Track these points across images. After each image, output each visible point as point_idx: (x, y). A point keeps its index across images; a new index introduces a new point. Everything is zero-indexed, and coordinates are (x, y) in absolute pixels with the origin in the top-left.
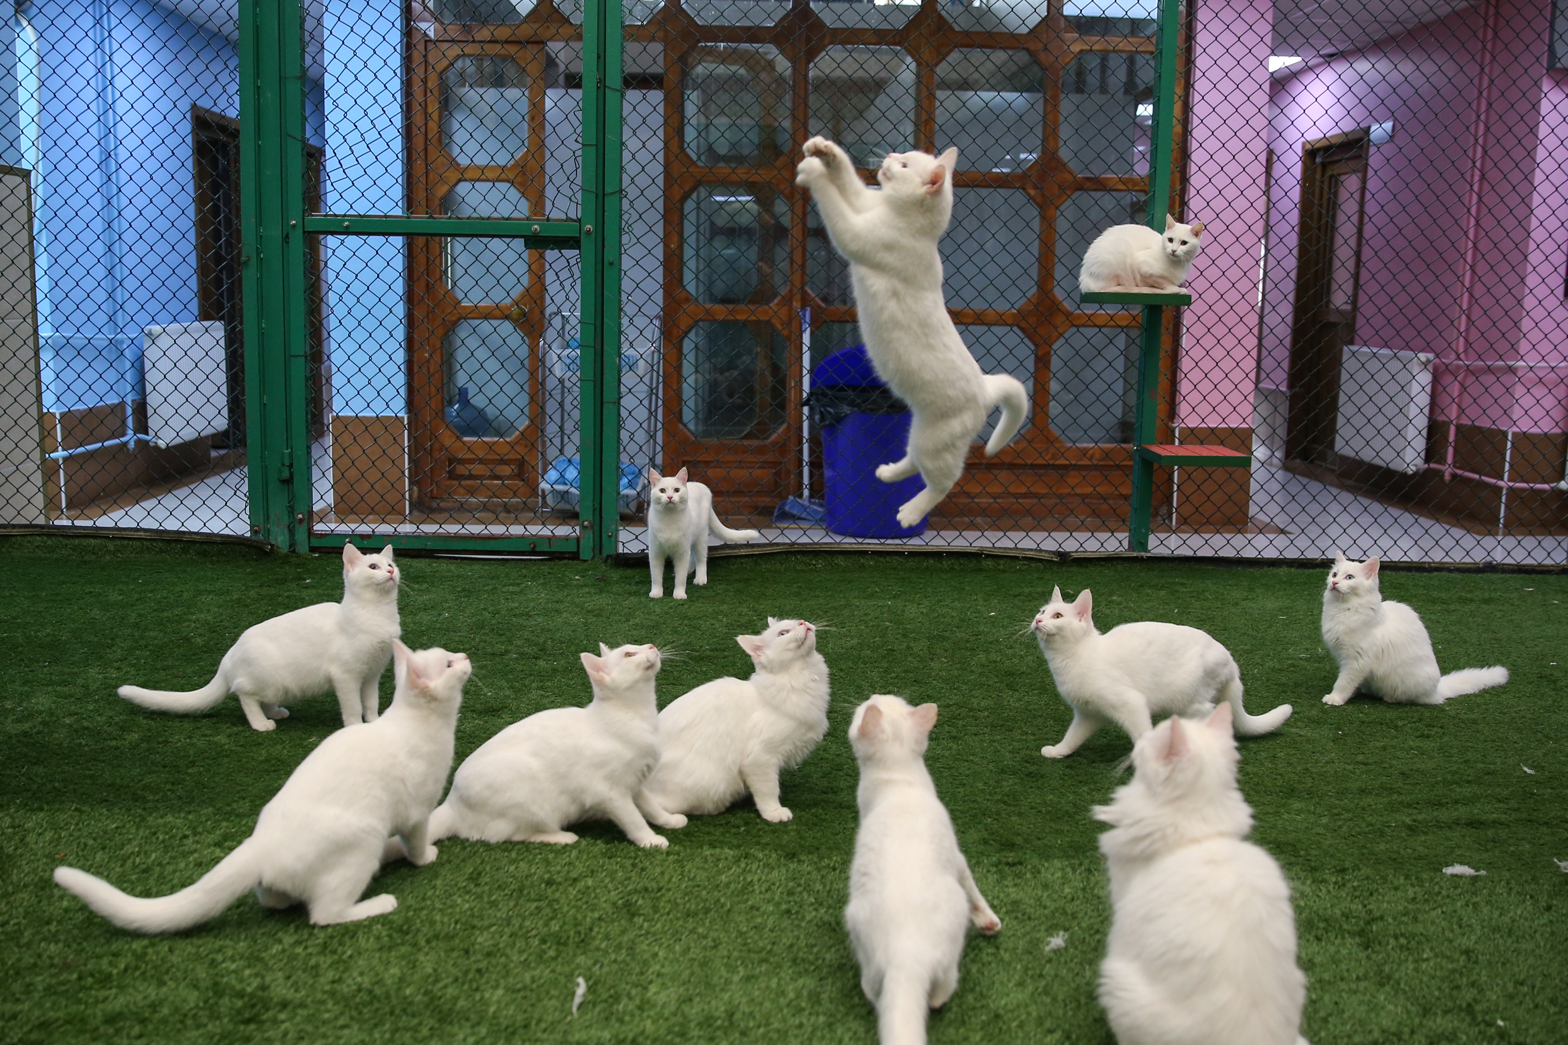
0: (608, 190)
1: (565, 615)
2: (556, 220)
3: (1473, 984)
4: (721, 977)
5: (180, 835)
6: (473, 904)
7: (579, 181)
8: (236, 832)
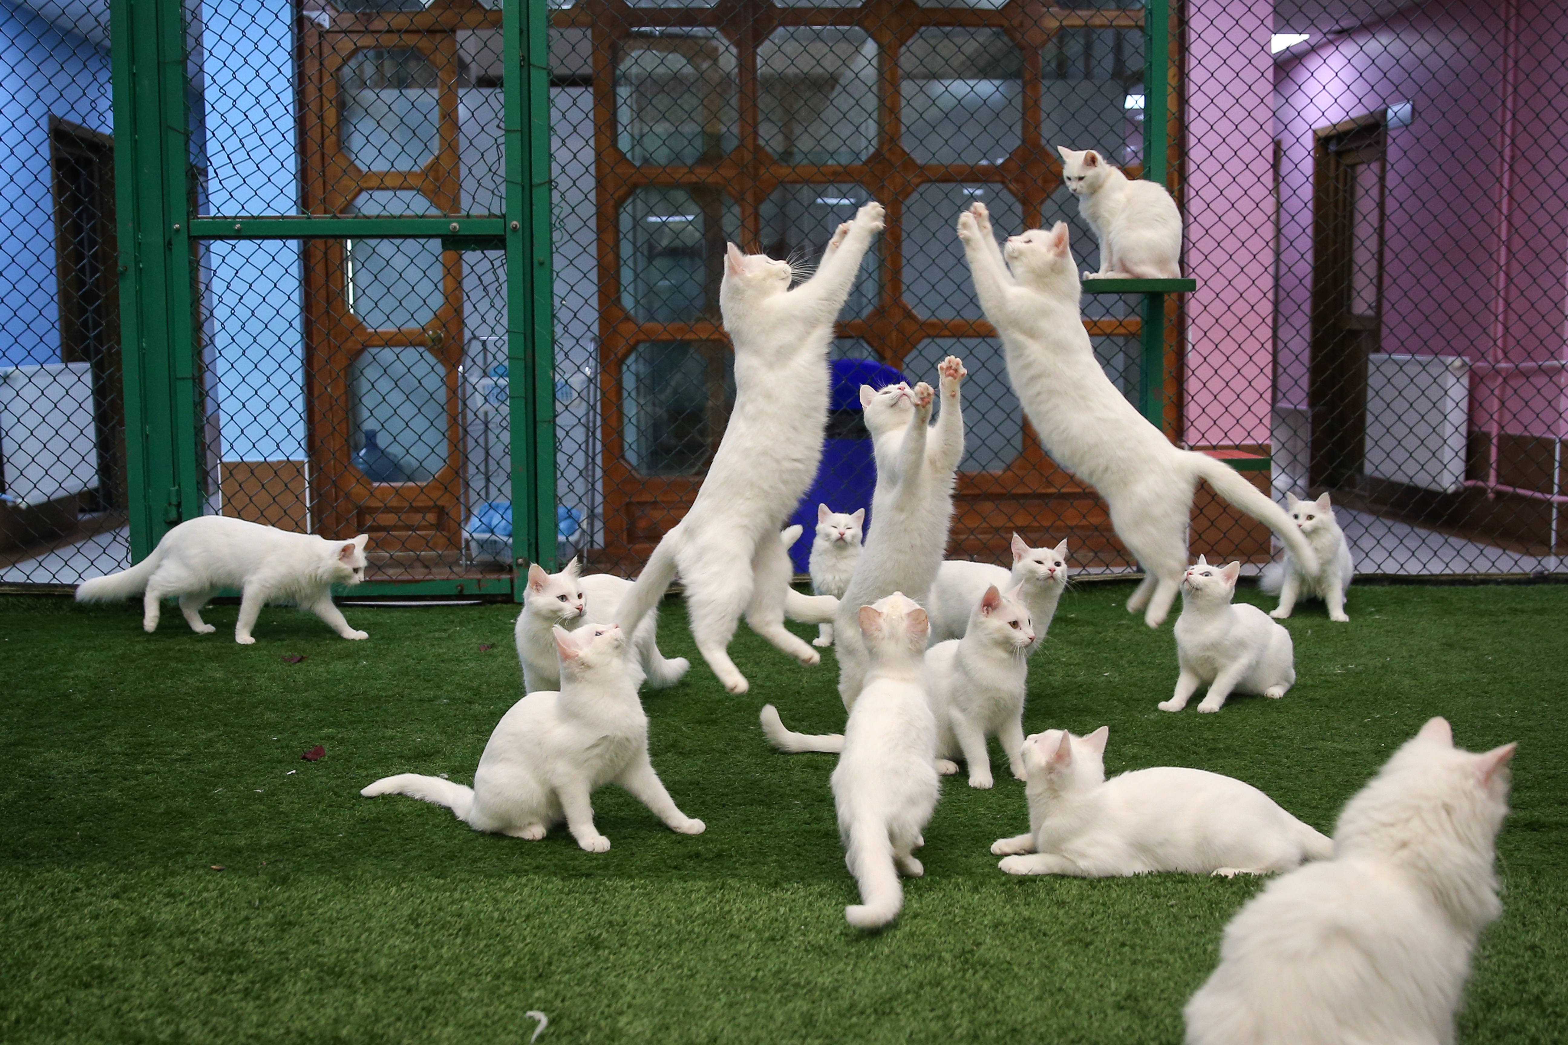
0: (535, 180)
1: (500, 659)
2: (477, 217)
3: (1541, 978)
4: (700, 1005)
5: (71, 888)
6: (413, 945)
7: (502, 172)
8: (136, 883)
